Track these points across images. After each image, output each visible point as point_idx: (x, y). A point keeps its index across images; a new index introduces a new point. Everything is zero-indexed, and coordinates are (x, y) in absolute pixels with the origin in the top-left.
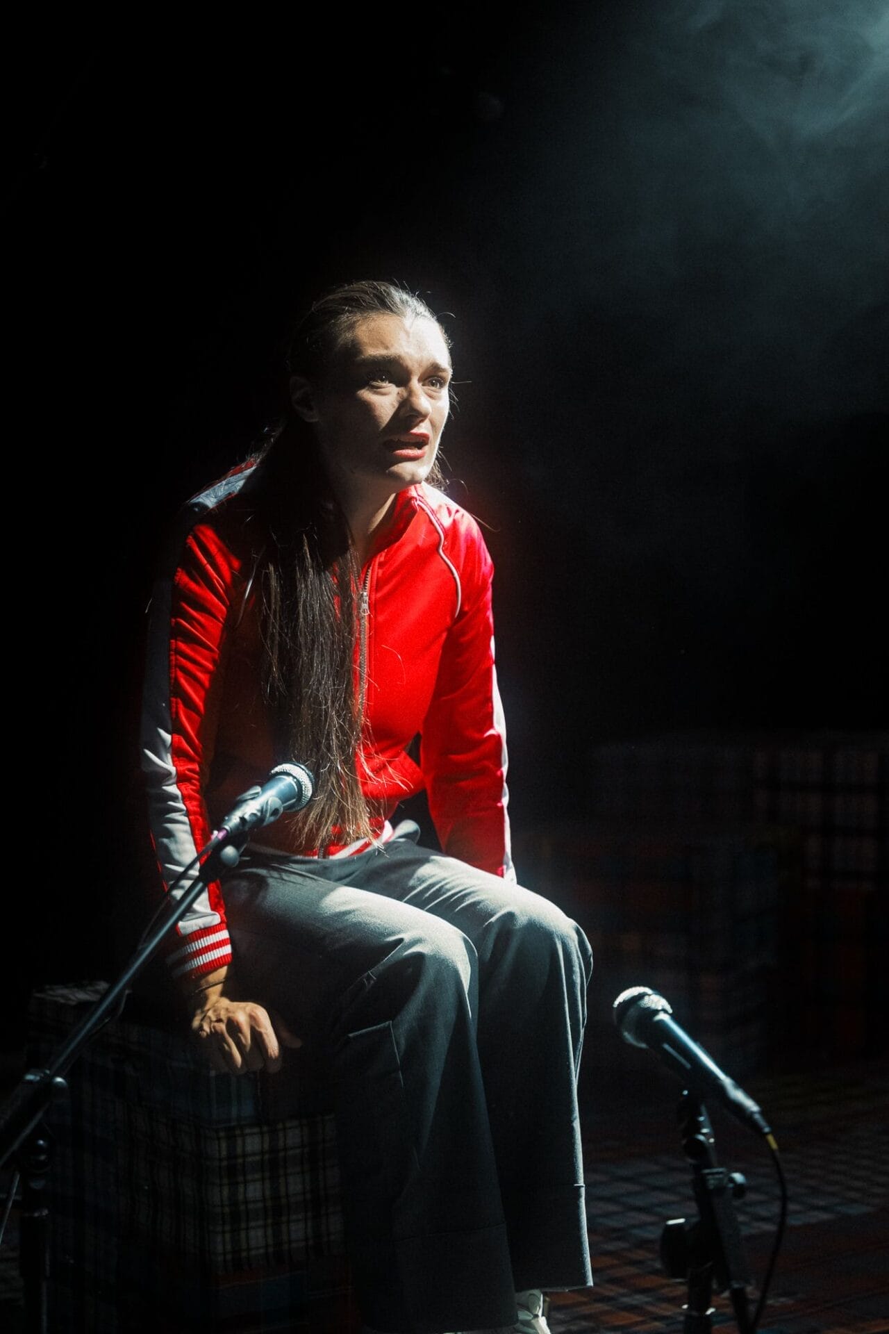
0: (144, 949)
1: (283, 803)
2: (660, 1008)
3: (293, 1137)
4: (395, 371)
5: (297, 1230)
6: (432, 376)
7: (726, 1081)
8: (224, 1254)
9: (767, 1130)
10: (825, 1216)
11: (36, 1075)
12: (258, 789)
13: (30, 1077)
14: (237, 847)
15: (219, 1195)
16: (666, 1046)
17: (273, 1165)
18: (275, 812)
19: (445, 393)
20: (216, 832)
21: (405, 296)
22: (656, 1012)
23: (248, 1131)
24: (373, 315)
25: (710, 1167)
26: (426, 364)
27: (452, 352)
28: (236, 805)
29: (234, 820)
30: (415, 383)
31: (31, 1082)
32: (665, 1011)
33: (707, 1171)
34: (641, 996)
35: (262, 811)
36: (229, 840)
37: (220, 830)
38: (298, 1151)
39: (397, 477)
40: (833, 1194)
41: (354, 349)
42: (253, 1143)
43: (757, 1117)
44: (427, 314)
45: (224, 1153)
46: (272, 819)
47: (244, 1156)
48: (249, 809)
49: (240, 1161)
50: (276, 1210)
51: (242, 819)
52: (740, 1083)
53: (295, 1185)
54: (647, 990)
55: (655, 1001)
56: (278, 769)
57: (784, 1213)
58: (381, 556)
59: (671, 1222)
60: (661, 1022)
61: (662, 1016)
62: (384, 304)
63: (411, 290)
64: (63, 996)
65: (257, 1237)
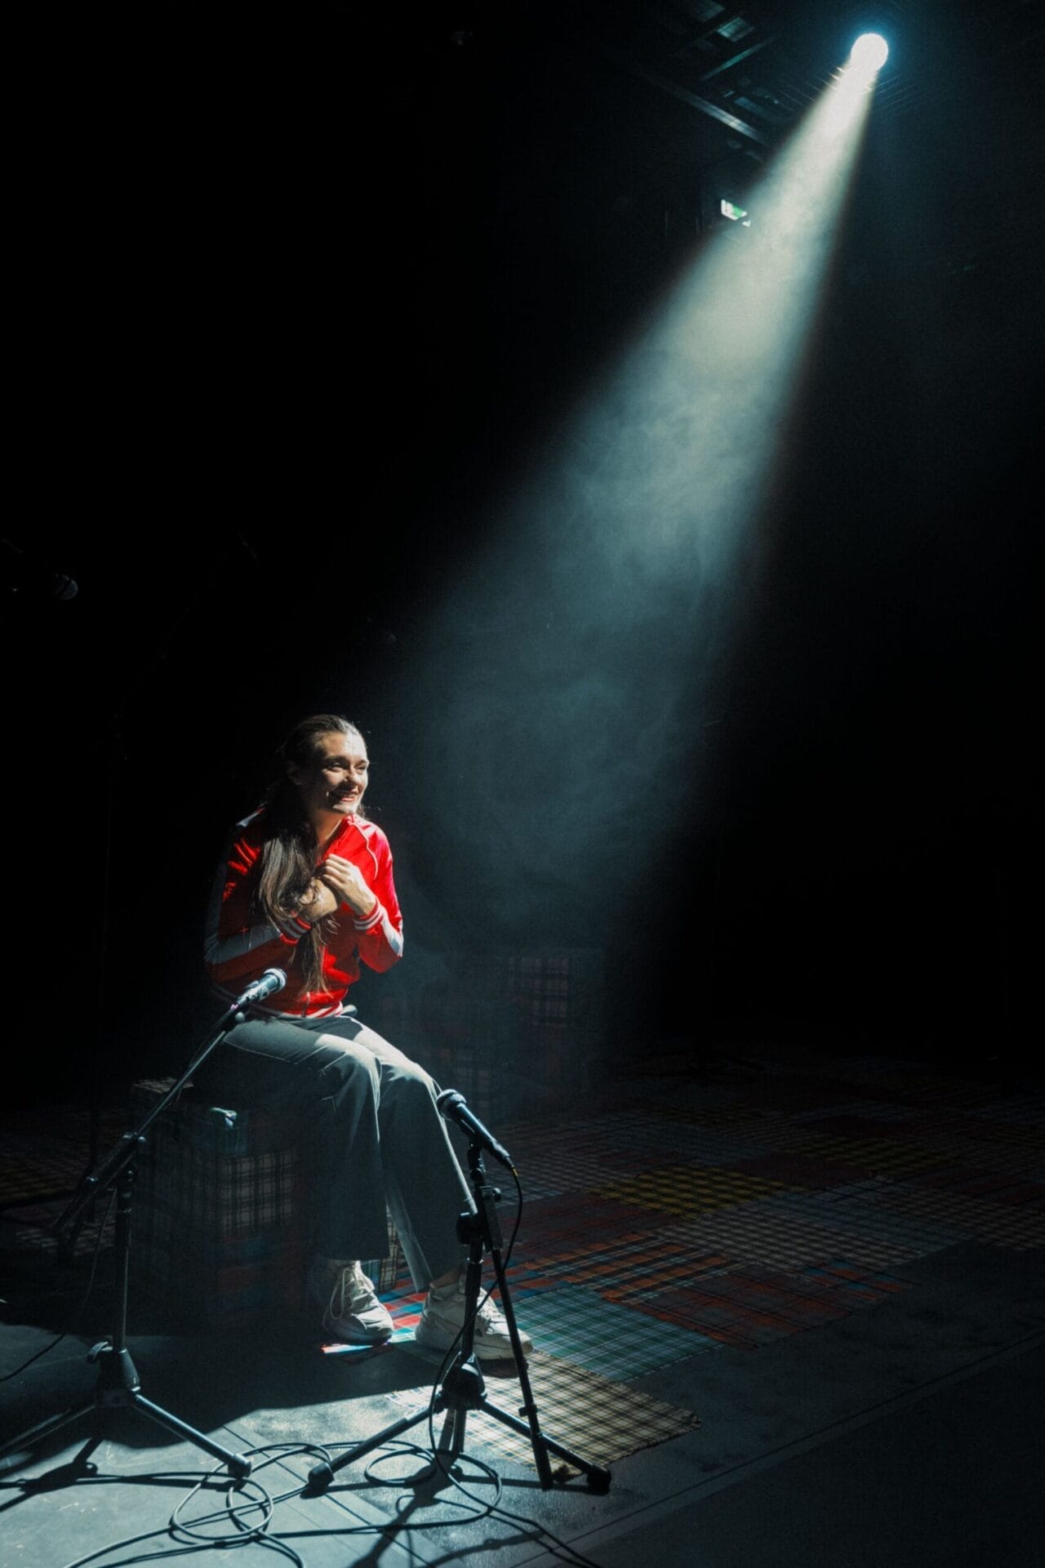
0: (192, 1067)
1: (270, 989)
2: (460, 1100)
3: (267, 1162)
4: (344, 763)
5: (267, 1213)
6: (359, 765)
7: (493, 1140)
8: (228, 1226)
9: (513, 1166)
10: (539, 1197)
11: (129, 1135)
12: (257, 982)
13: (126, 1136)
14: (244, 1013)
15: (227, 1194)
16: (463, 1121)
17: (256, 1178)
18: (265, 994)
19: (365, 772)
20: (233, 1006)
21: (347, 724)
22: (458, 1103)
23: (243, 1160)
24: (331, 733)
25: (483, 1185)
26: (358, 760)
27: (368, 750)
28: (244, 991)
29: (243, 999)
30: (352, 767)
31: (127, 1139)
32: (463, 1102)
33: (481, 1187)
34: (451, 1094)
35: (258, 994)
36: (241, 1008)
37: (235, 1004)
38: (270, 1170)
39: (341, 812)
40: (542, 1185)
41: (322, 752)
42: (246, 1167)
43: (508, 1159)
44: (357, 733)
45: (230, 1172)
46: (264, 998)
47: (241, 1173)
48: (252, 993)
49: (238, 1176)
50: (256, 1202)
51: (248, 998)
52: (499, 1142)
53: (267, 1188)
54: (454, 1091)
55: (458, 1097)
56: (268, 971)
57: (521, 1196)
58: (335, 844)
59: (463, 1214)
60: (461, 1108)
61: (462, 1105)
62: (337, 728)
63: (349, 720)
64: (150, 1086)
65: (245, 1217)
